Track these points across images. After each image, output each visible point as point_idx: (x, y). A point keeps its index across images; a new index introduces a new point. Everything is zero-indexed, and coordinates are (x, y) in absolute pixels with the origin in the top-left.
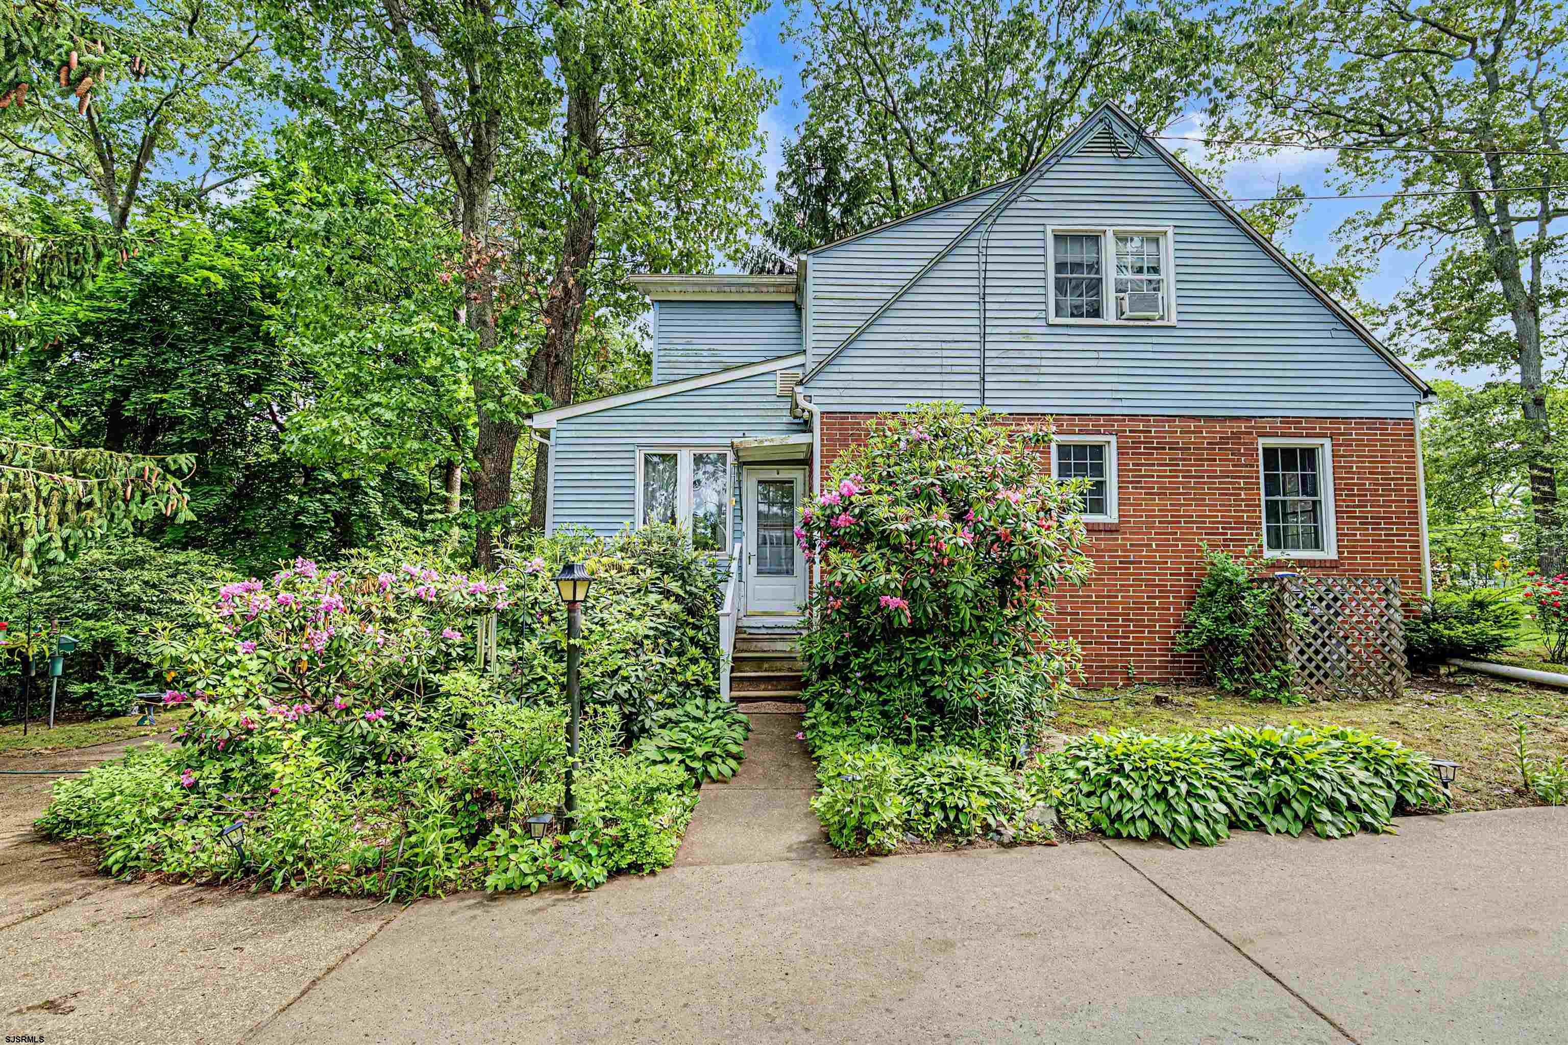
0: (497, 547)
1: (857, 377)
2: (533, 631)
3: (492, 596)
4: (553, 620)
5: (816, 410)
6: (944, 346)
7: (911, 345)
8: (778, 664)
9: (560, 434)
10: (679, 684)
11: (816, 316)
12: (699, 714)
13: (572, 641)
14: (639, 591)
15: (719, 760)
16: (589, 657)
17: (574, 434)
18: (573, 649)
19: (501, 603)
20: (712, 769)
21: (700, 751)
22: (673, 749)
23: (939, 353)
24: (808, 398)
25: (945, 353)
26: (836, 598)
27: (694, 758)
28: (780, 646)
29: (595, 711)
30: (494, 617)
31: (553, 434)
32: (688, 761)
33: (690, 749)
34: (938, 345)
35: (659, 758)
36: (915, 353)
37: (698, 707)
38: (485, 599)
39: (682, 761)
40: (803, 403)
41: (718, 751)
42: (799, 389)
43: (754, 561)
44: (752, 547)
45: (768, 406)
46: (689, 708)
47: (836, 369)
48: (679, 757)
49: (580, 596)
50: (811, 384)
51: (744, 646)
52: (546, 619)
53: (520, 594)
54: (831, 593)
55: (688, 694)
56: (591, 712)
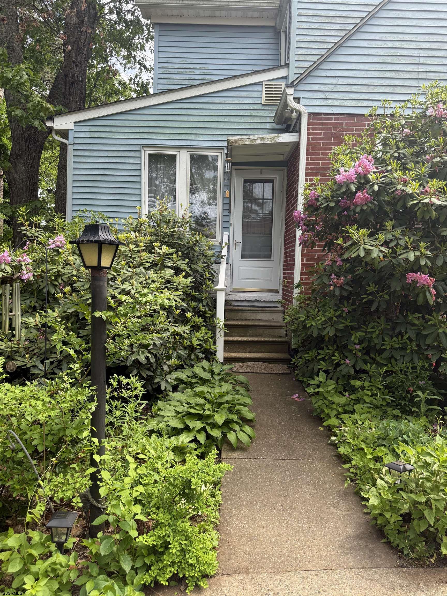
0: (22, 225)
1: (341, 81)
2: (56, 300)
3: (18, 268)
4: (74, 290)
5: (305, 111)
6: (423, 53)
7: (392, 52)
8: (261, 331)
9: (77, 135)
10: (185, 348)
11: (299, 32)
12: (206, 375)
13: (98, 314)
14: (156, 265)
15: (237, 428)
16: (116, 331)
17: (88, 135)
18: (99, 322)
19: (27, 276)
20: (232, 437)
21: (220, 419)
22: (190, 415)
23: (417, 61)
24: (298, 100)
25: (422, 60)
26: (338, 276)
27: (214, 426)
28: (261, 316)
29: (119, 382)
30: (17, 287)
31: (71, 135)
32: (208, 428)
33: (209, 417)
34: (416, 53)
35: (180, 426)
36: (395, 60)
37: (204, 370)
38: (9, 269)
39: (204, 429)
40: (292, 104)
41: (235, 417)
42: (290, 91)
43: (239, 248)
44: (238, 235)
45: (254, 113)
46: (197, 370)
47: (324, 73)
48: (199, 425)
49: (105, 262)
50: (301, 87)
51: (233, 315)
52: (67, 289)
53: (43, 267)
54: (332, 271)
55: (193, 357)
56: (115, 384)
